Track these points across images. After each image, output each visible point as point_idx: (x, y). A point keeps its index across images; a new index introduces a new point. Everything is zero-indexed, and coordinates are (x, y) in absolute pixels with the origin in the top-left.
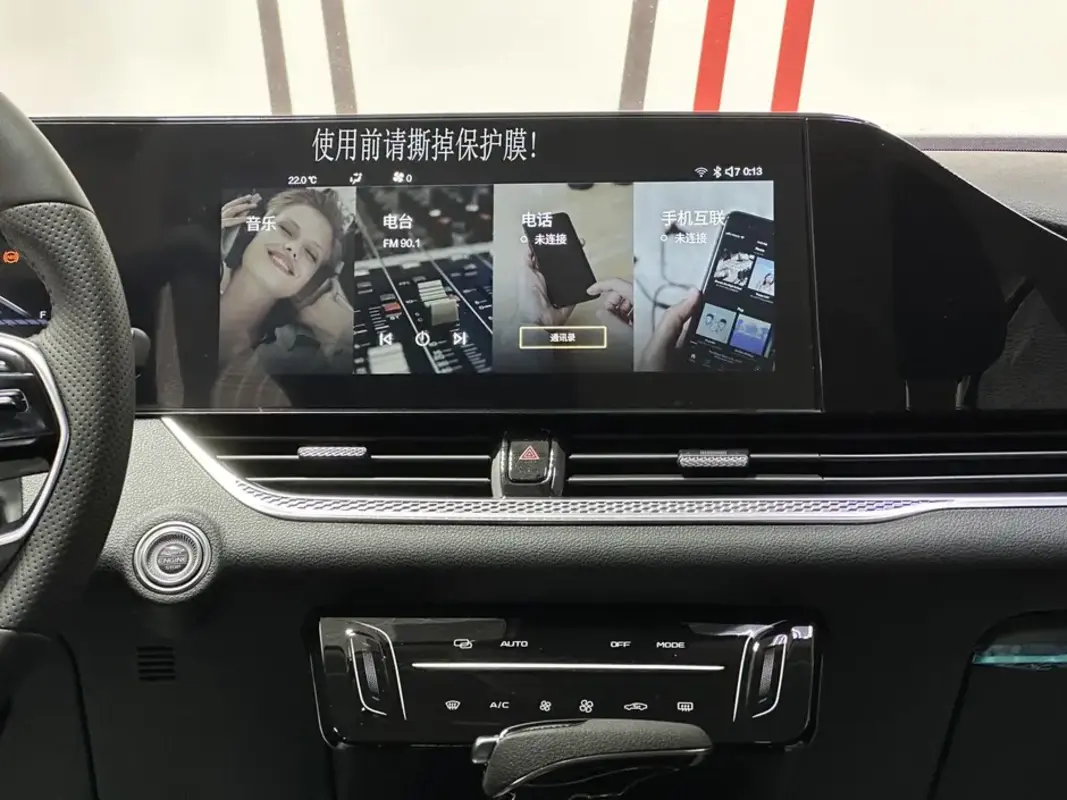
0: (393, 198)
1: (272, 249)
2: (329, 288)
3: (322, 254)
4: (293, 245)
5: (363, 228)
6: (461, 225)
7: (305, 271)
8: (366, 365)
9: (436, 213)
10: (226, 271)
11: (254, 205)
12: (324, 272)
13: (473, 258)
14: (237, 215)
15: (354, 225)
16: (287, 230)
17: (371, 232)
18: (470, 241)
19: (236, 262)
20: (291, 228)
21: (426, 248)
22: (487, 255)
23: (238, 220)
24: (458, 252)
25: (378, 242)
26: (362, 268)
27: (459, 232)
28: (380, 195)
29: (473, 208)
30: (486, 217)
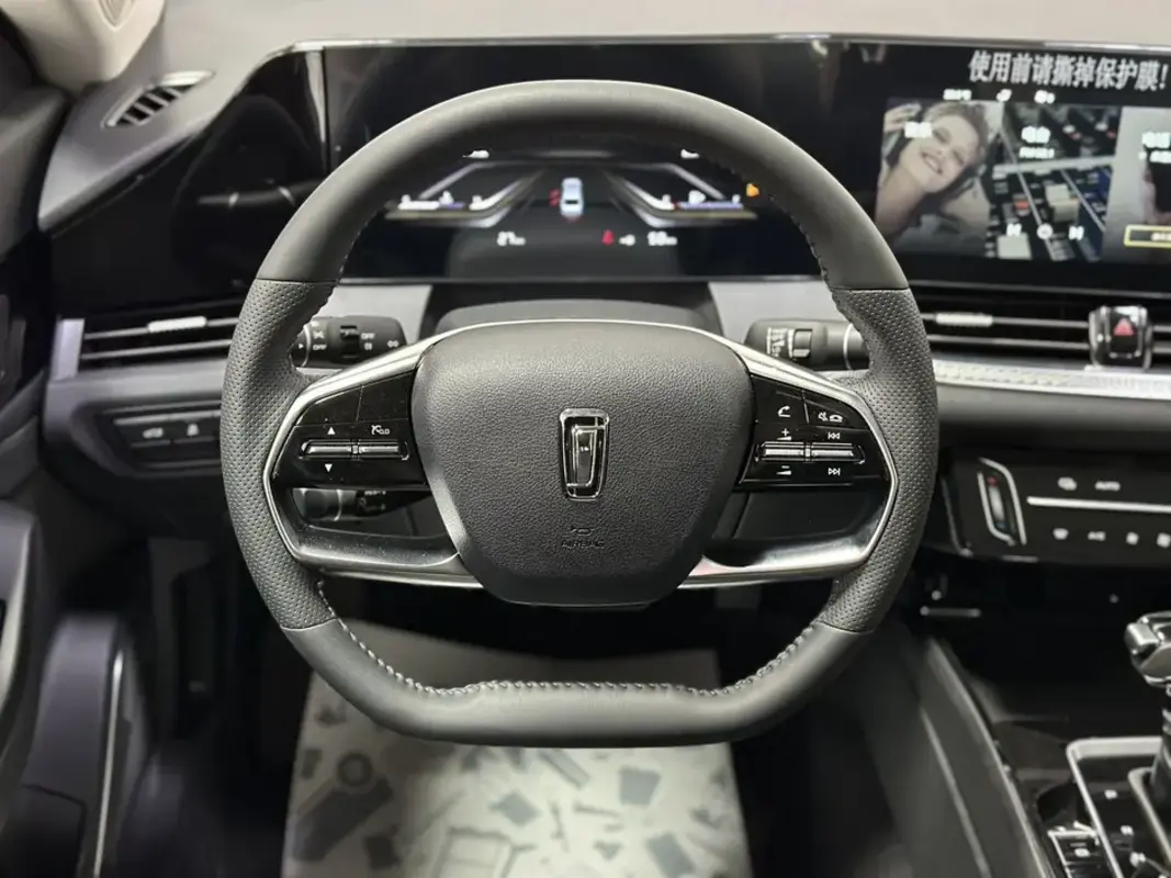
0: (1035, 114)
1: (926, 151)
2: (971, 186)
3: (967, 158)
4: (945, 150)
5: (1005, 138)
6: (1089, 140)
7: (952, 171)
8: (995, 249)
9: (1069, 129)
10: (885, 166)
11: (913, 114)
12: (968, 172)
13: (1097, 169)
14: (899, 121)
15: (998, 136)
16: (940, 136)
17: (1012, 141)
18: (1097, 154)
19: (894, 159)
20: (942, 134)
21: (1057, 157)
22: (1108, 168)
23: (899, 126)
24: (1085, 162)
25: (1017, 151)
26: (1000, 172)
27: (1087, 146)
28: (1023, 111)
29: (1102, 126)
30: (1111, 135)
